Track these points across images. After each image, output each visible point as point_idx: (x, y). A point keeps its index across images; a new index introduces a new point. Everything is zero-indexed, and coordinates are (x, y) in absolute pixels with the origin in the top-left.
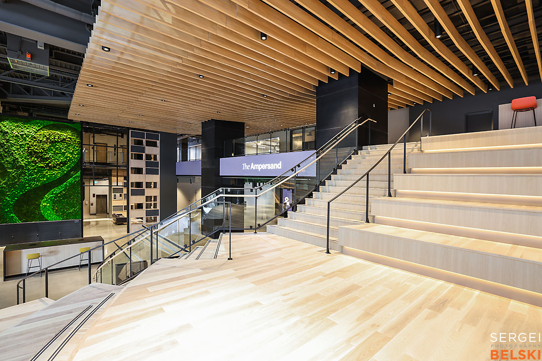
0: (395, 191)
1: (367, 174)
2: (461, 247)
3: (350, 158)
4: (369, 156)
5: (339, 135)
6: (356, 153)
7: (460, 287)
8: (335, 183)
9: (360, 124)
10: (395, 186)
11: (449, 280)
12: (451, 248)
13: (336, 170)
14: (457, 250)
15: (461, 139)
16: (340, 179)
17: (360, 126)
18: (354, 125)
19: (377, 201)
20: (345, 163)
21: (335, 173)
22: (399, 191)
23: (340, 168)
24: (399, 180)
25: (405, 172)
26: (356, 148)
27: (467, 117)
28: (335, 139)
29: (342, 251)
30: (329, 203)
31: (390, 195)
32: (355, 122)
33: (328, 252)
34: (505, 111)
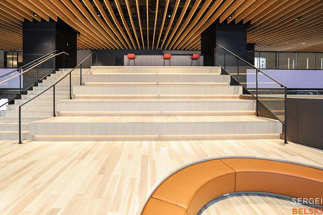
0: (74, 95)
1: (54, 86)
2: (98, 122)
3: (49, 75)
4: (62, 75)
5: (39, 60)
6: (54, 72)
7: (98, 142)
8: (35, 93)
9: (57, 55)
10: (74, 92)
11: (94, 140)
12: (94, 123)
13: (37, 83)
14: (97, 124)
15: (108, 69)
16: (40, 89)
17: (56, 55)
18: (52, 54)
19: (61, 103)
20: (45, 78)
21: (36, 85)
22: (76, 95)
23: (41, 82)
24: (76, 89)
25: (81, 85)
26: (54, 69)
27: (116, 59)
28: (36, 61)
29: (34, 139)
30: (20, 107)
31: (71, 98)
32: (53, 53)
33: (20, 143)
34: (126, 58)
